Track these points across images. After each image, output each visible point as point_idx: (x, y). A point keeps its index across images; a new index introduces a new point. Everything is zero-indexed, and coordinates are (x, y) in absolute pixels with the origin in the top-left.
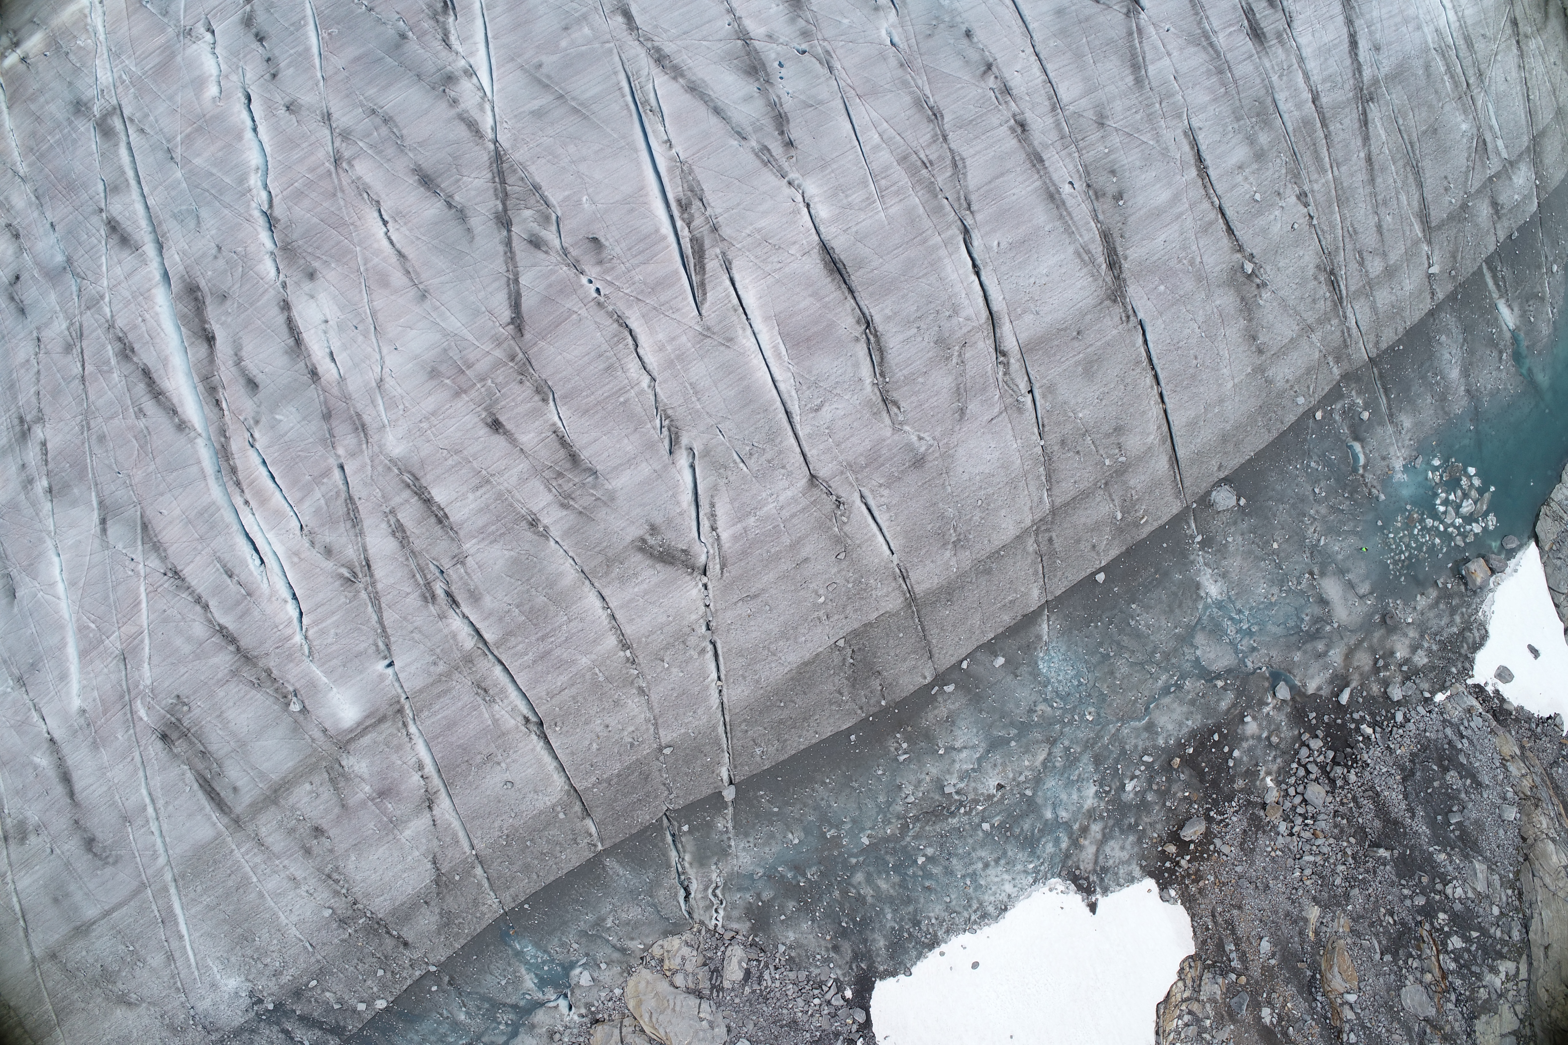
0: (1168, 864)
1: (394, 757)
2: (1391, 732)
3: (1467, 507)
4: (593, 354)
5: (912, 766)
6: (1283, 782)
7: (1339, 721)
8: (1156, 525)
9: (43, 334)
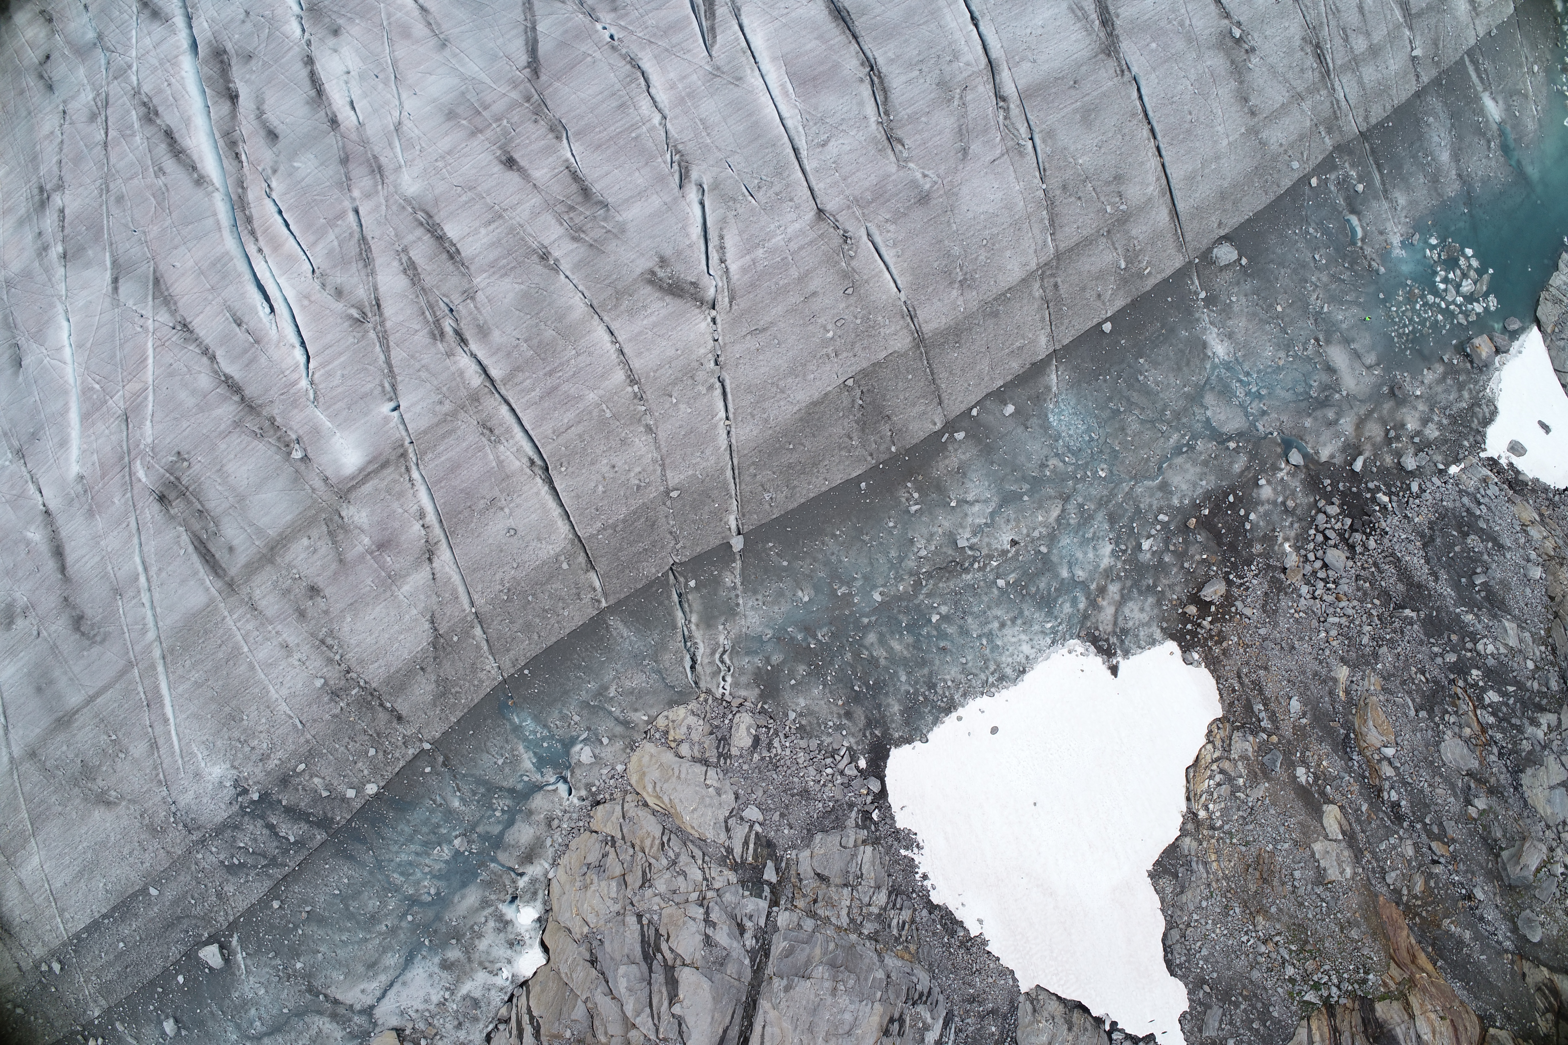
0: (1189, 627)
1: (395, 505)
2: (1407, 502)
3: (1467, 286)
4: (606, 93)
5: (924, 519)
6: (1302, 547)
7: (1354, 489)
8: (1159, 278)
9: (69, 106)
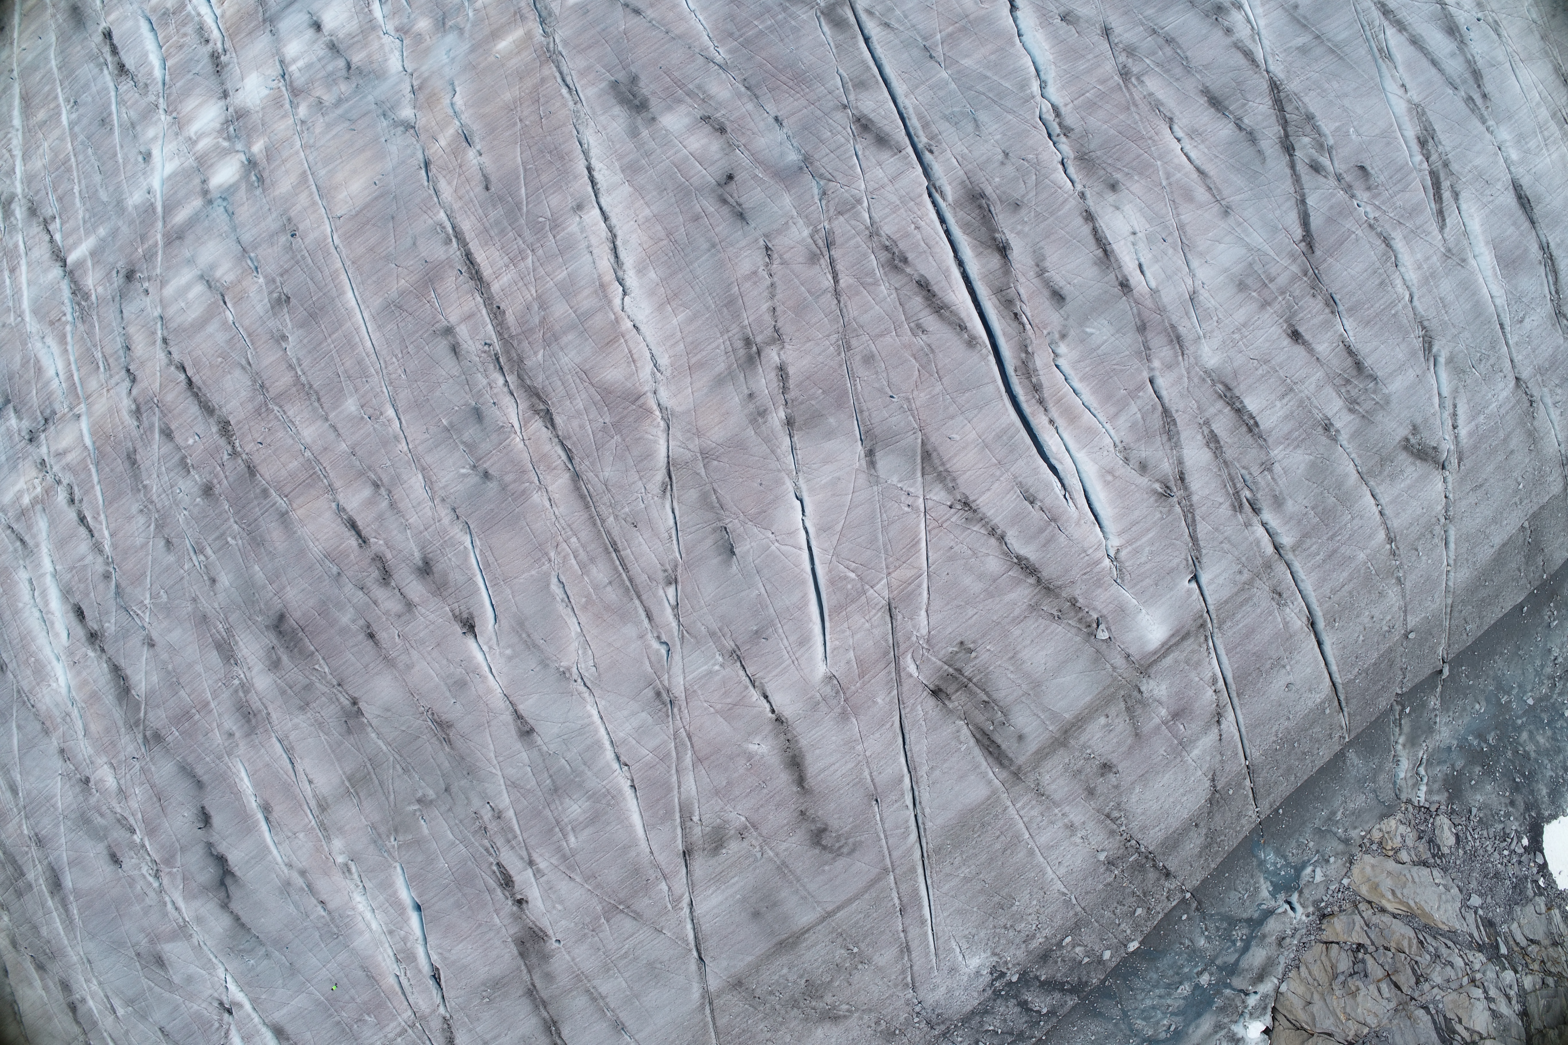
1: (1193, 675)
9: (775, 242)
